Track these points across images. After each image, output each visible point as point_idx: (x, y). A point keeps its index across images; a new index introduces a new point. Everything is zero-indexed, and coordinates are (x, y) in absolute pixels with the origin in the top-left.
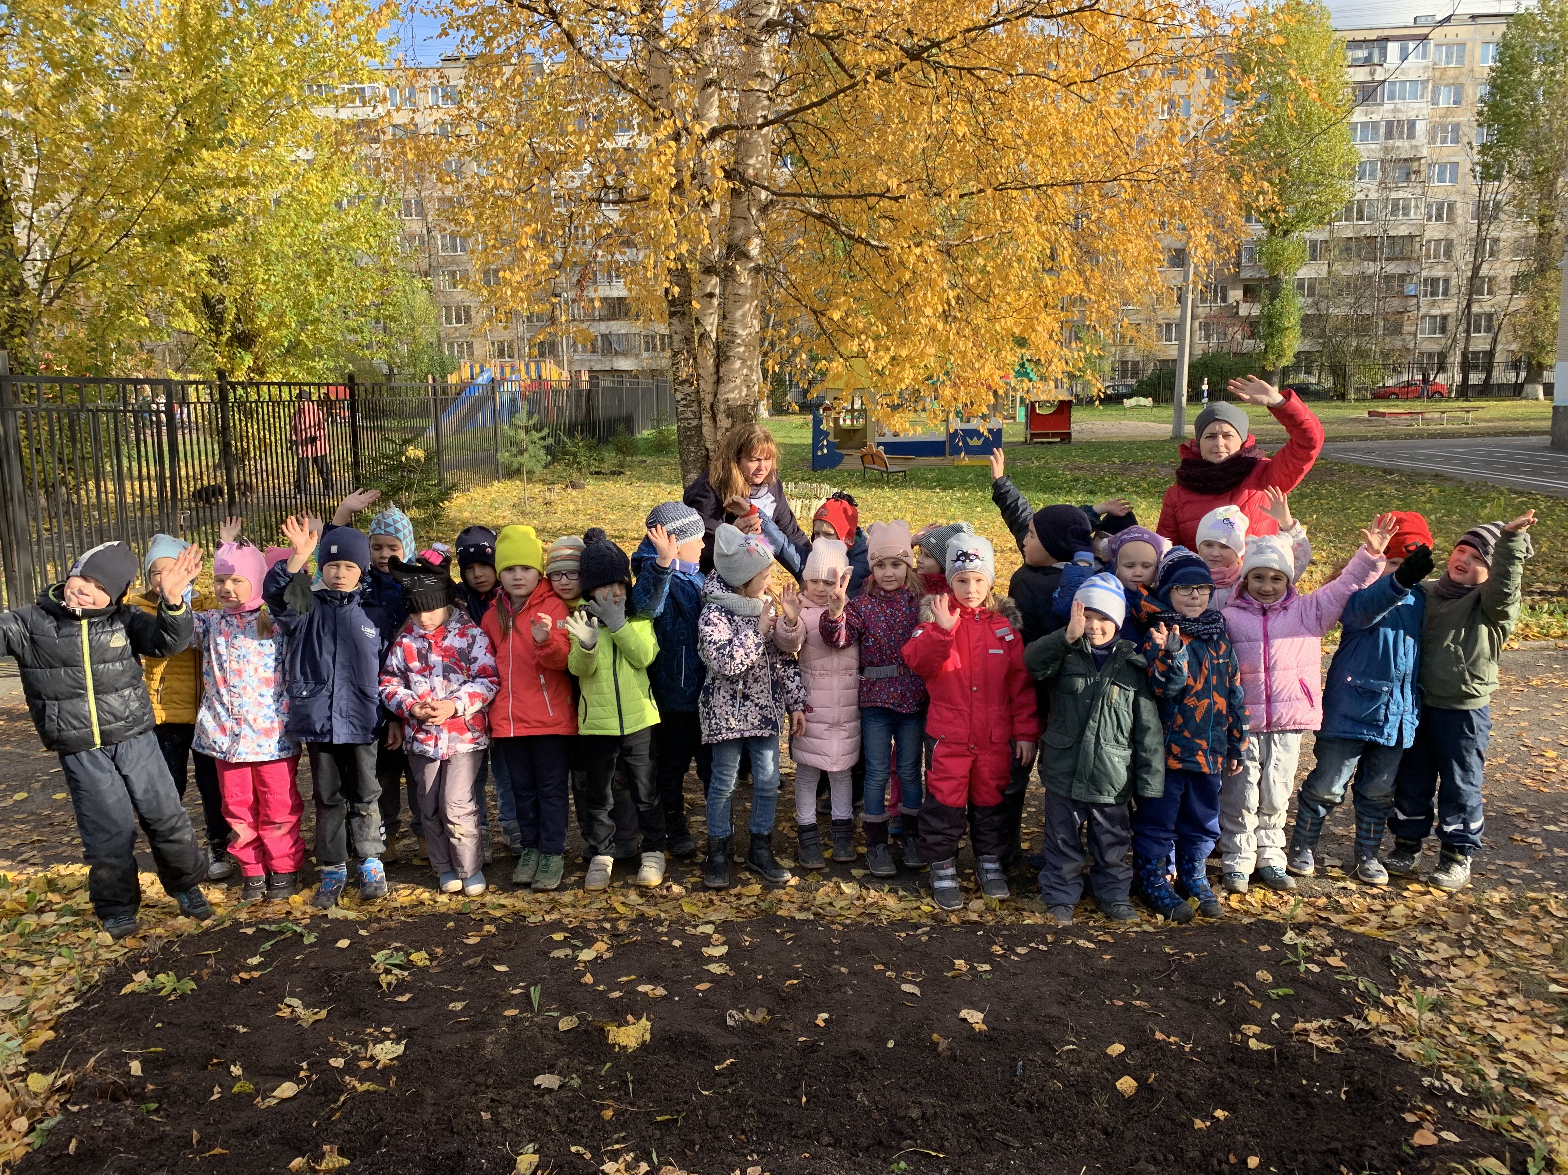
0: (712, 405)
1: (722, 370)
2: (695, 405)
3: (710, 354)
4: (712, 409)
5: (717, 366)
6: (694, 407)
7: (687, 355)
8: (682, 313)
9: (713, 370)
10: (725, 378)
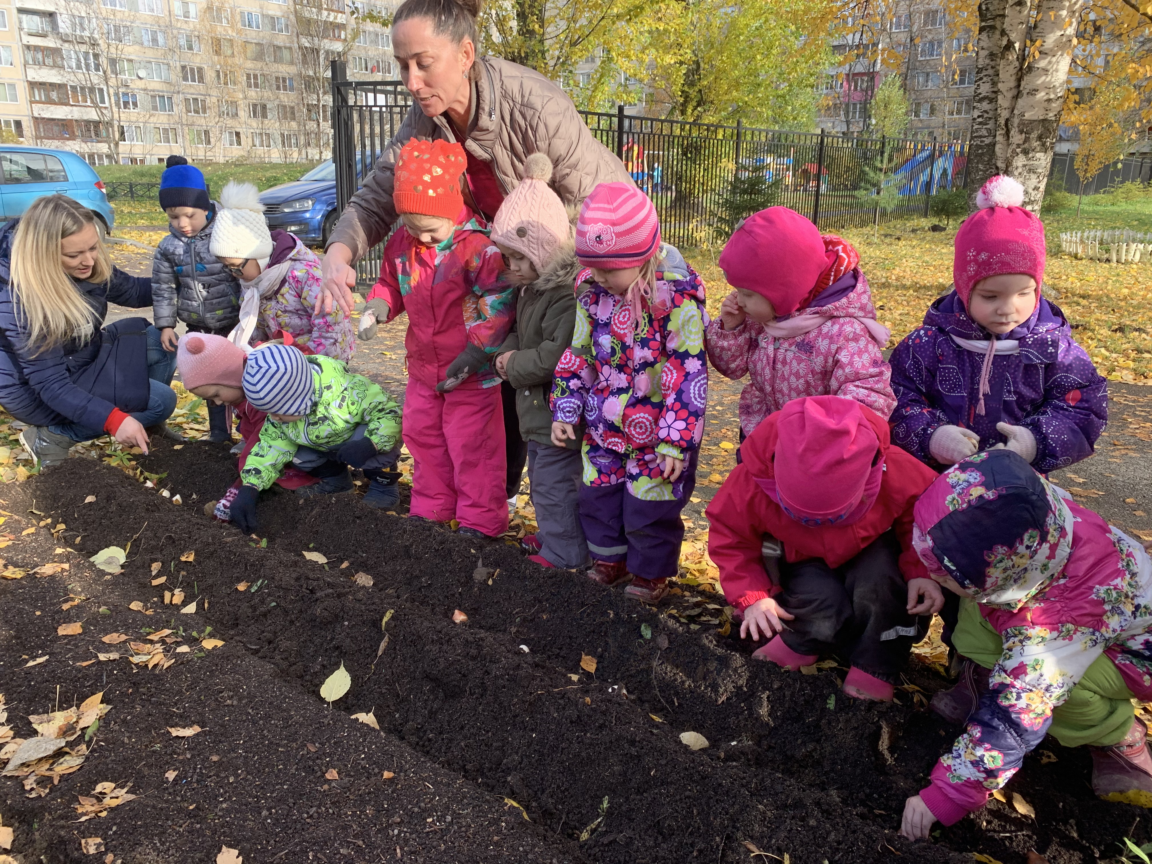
0: (1007, 120)
1: (1023, 83)
2: (991, 122)
3: (1012, 66)
4: (1006, 125)
5: (1019, 80)
6: (991, 125)
7: (990, 72)
8: (993, 28)
9: (1012, 84)
10: (1025, 92)
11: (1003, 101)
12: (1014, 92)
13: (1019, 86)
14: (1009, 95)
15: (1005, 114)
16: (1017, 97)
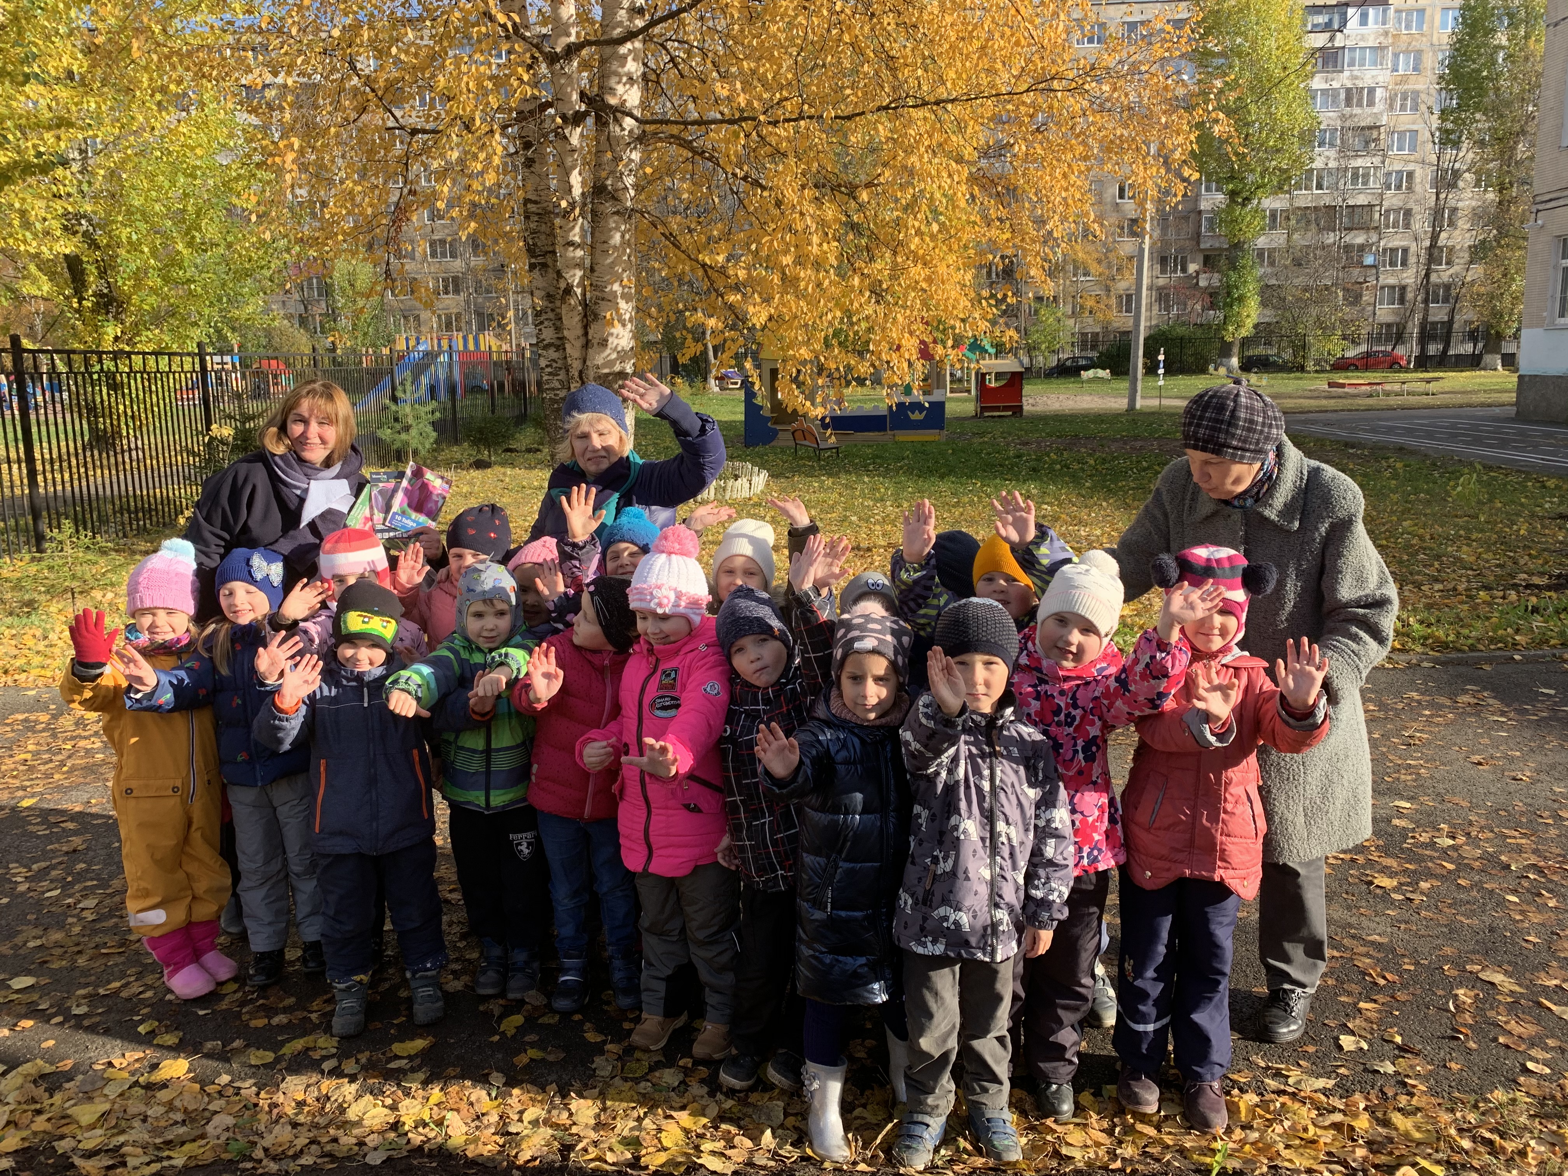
0: (581, 372)
1: (590, 332)
2: (562, 373)
3: (575, 313)
4: (581, 377)
5: (586, 327)
6: (562, 376)
7: (551, 315)
8: (544, 266)
9: (579, 332)
10: (595, 342)
11: (573, 350)
12: (582, 340)
13: (586, 334)
14: (579, 344)
15: (576, 365)
16: (587, 345)
